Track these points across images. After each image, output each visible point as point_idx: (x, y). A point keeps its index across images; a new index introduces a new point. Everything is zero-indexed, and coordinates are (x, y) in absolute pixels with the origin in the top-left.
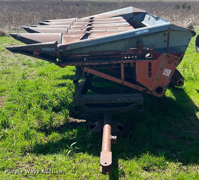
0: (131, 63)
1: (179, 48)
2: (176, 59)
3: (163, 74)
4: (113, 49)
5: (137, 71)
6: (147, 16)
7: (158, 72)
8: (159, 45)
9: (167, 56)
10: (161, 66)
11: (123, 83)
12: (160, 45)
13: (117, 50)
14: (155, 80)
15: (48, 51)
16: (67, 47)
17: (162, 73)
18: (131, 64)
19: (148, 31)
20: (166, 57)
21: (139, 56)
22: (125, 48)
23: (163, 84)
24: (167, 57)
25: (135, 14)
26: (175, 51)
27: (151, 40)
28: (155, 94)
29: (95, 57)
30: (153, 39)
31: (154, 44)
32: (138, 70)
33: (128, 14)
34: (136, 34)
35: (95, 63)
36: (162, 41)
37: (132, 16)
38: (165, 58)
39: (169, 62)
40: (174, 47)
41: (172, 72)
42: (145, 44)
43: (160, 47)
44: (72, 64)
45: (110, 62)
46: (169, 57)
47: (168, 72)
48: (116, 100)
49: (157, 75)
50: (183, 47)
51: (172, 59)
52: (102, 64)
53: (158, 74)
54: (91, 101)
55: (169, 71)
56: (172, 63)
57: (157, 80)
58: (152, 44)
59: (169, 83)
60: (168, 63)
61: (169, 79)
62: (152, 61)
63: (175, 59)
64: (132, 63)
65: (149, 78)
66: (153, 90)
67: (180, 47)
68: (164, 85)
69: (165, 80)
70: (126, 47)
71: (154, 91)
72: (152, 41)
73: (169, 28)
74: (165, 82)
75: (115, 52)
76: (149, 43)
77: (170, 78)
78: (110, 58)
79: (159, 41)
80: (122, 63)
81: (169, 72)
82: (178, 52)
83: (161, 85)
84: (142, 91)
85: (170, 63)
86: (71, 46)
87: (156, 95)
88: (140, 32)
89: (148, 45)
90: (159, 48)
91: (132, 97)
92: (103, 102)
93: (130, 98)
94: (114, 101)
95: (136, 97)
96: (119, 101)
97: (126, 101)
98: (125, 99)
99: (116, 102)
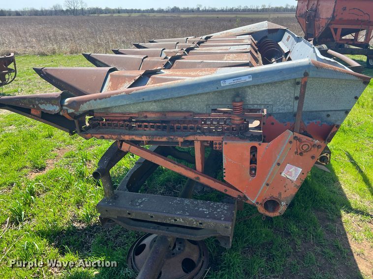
0: (214, 142)
1: (328, 116)
2: (316, 148)
3: (283, 175)
4: (184, 108)
5: (224, 161)
6: (286, 35)
7: (271, 170)
8: (282, 105)
9: (295, 138)
10: (278, 158)
11: (198, 178)
12: (284, 106)
13: (192, 110)
14: (264, 184)
15: (49, 110)
16: (81, 105)
17: (281, 173)
18: (216, 144)
19: (251, 79)
20: (292, 140)
21: (233, 128)
22: (208, 107)
23: (280, 194)
24: (295, 141)
25: (270, 31)
26: (317, 121)
27: (264, 95)
28: (261, 210)
29: (147, 124)
30: (268, 92)
31: (270, 103)
32: (227, 160)
33: (261, 31)
34: (222, 85)
35: (143, 137)
36: (288, 98)
37: (267, 34)
38: (290, 142)
39: (299, 152)
40: (316, 111)
41: (303, 174)
42: (251, 103)
43: (284, 109)
44: (99, 136)
45: (171, 138)
46: (299, 140)
47: (293, 173)
48: (176, 220)
49: (268, 176)
50: (338, 112)
51: (305, 147)
52: (154, 140)
53: (270, 173)
54: (129, 214)
55: (296, 170)
56: (304, 154)
57: (267, 185)
58: (266, 103)
59: (294, 194)
60: (296, 153)
61: (296, 186)
62: (260, 144)
63: (314, 146)
64: (217, 142)
65: (251, 179)
66: (257, 203)
67: (329, 113)
68: (282, 196)
69: (285, 186)
70: (211, 106)
71: (261, 204)
72: (267, 97)
73: (306, 75)
74: (285, 191)
75: (187, 115)
76: (258, 99)
77: (299, 184)
78: (174, 126)
79: (281, 97)
80: (197, 140)
81: (296, 172)
82: (325, 123)
83: (276, 195)
84: (237, 197)
85: (301, 154)
86: (88, 103)
87: (264, 212)
88: (231, 81)
89: (258, 105)
90: (281, 112)
91: (208, 218)
92: (151, 220)
93: (203, 219)
94: (170, 220)
95: (217, 219)
96: (180, 221)
97: (195, 225)
98: (194, 220)
99: (176, 223)
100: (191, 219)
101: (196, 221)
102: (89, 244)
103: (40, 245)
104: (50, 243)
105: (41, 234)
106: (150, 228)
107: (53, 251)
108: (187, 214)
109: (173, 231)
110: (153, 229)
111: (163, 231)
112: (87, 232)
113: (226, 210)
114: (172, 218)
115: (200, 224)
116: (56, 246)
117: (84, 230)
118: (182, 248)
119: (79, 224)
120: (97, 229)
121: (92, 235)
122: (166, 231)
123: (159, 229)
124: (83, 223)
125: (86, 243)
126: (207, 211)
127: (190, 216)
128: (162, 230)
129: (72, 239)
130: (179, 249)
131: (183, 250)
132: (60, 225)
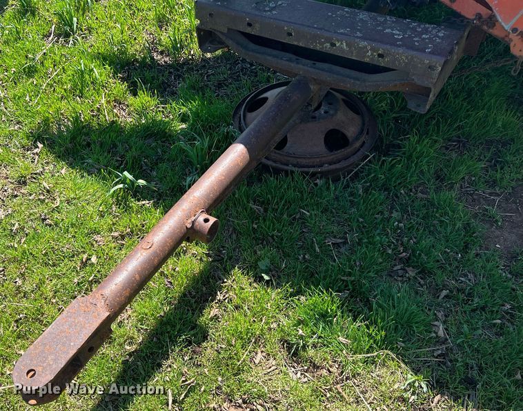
28: (518, 48)
48: (333, 45)
54: (249, 24)
66: (515, 30)
84: (472, 18)
91: (399, 46)
92: (286, 40)
93: (389, 47)
94: (324, 43)
95: (417, 50)
96: (342, 47)
97: (369, 57)
98: (369, 48)
99: (333, 51)
100: (363, 44)
101: (373, 50)
102: (174, 88)
103: (101, 73)
104: (115, 73)
105: (104, 58)
106: (281, 59)
107: (119, 87)
108: (359, 34)
109: (323, 70)
110: (287, 60)
111: (306, 68)
112: (172, 70)
113: (442, 38)
114: (328, 40)
115: (380, 56)
116: (123, 79)
117: (167, 66)
118: (331, 112)
119: (159, 57)
120: (188, 69)
121: (179, 76)
122: (311, 67)
123: (298, 63)
124: (167, 56)
125: (169, 86)
126: (399, 35)
127: (363, 38)
128: (304, 65)
129: (148, 74)
130: (326, 112)
131: (333, 115)
132: (131, 51)
